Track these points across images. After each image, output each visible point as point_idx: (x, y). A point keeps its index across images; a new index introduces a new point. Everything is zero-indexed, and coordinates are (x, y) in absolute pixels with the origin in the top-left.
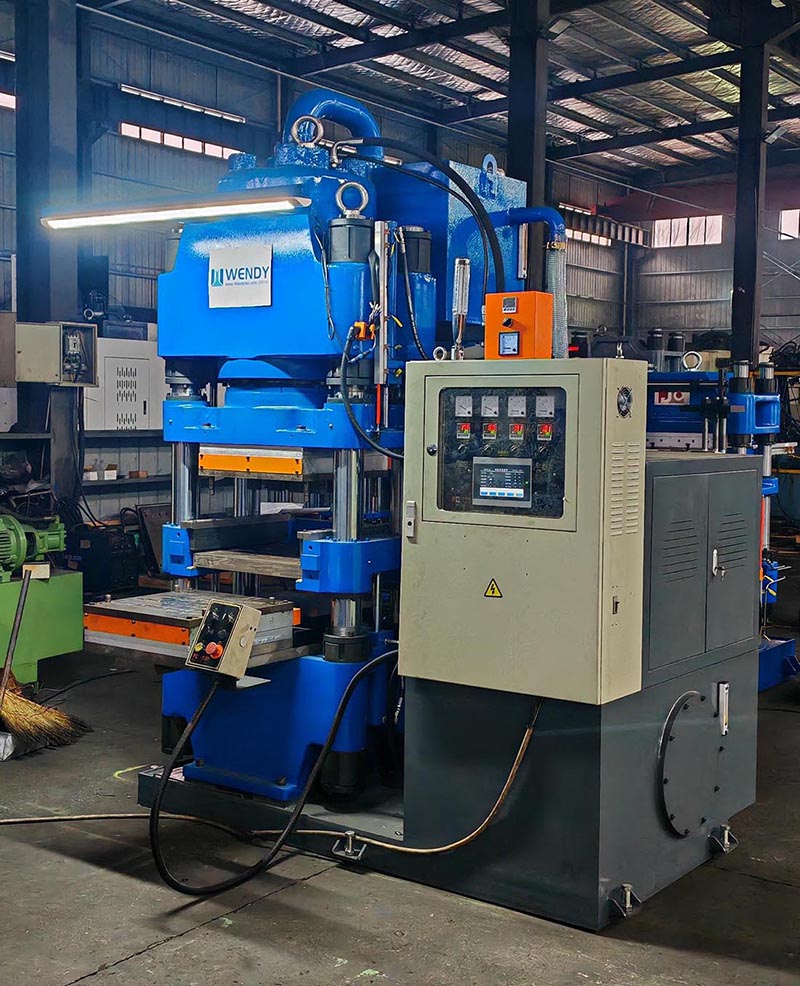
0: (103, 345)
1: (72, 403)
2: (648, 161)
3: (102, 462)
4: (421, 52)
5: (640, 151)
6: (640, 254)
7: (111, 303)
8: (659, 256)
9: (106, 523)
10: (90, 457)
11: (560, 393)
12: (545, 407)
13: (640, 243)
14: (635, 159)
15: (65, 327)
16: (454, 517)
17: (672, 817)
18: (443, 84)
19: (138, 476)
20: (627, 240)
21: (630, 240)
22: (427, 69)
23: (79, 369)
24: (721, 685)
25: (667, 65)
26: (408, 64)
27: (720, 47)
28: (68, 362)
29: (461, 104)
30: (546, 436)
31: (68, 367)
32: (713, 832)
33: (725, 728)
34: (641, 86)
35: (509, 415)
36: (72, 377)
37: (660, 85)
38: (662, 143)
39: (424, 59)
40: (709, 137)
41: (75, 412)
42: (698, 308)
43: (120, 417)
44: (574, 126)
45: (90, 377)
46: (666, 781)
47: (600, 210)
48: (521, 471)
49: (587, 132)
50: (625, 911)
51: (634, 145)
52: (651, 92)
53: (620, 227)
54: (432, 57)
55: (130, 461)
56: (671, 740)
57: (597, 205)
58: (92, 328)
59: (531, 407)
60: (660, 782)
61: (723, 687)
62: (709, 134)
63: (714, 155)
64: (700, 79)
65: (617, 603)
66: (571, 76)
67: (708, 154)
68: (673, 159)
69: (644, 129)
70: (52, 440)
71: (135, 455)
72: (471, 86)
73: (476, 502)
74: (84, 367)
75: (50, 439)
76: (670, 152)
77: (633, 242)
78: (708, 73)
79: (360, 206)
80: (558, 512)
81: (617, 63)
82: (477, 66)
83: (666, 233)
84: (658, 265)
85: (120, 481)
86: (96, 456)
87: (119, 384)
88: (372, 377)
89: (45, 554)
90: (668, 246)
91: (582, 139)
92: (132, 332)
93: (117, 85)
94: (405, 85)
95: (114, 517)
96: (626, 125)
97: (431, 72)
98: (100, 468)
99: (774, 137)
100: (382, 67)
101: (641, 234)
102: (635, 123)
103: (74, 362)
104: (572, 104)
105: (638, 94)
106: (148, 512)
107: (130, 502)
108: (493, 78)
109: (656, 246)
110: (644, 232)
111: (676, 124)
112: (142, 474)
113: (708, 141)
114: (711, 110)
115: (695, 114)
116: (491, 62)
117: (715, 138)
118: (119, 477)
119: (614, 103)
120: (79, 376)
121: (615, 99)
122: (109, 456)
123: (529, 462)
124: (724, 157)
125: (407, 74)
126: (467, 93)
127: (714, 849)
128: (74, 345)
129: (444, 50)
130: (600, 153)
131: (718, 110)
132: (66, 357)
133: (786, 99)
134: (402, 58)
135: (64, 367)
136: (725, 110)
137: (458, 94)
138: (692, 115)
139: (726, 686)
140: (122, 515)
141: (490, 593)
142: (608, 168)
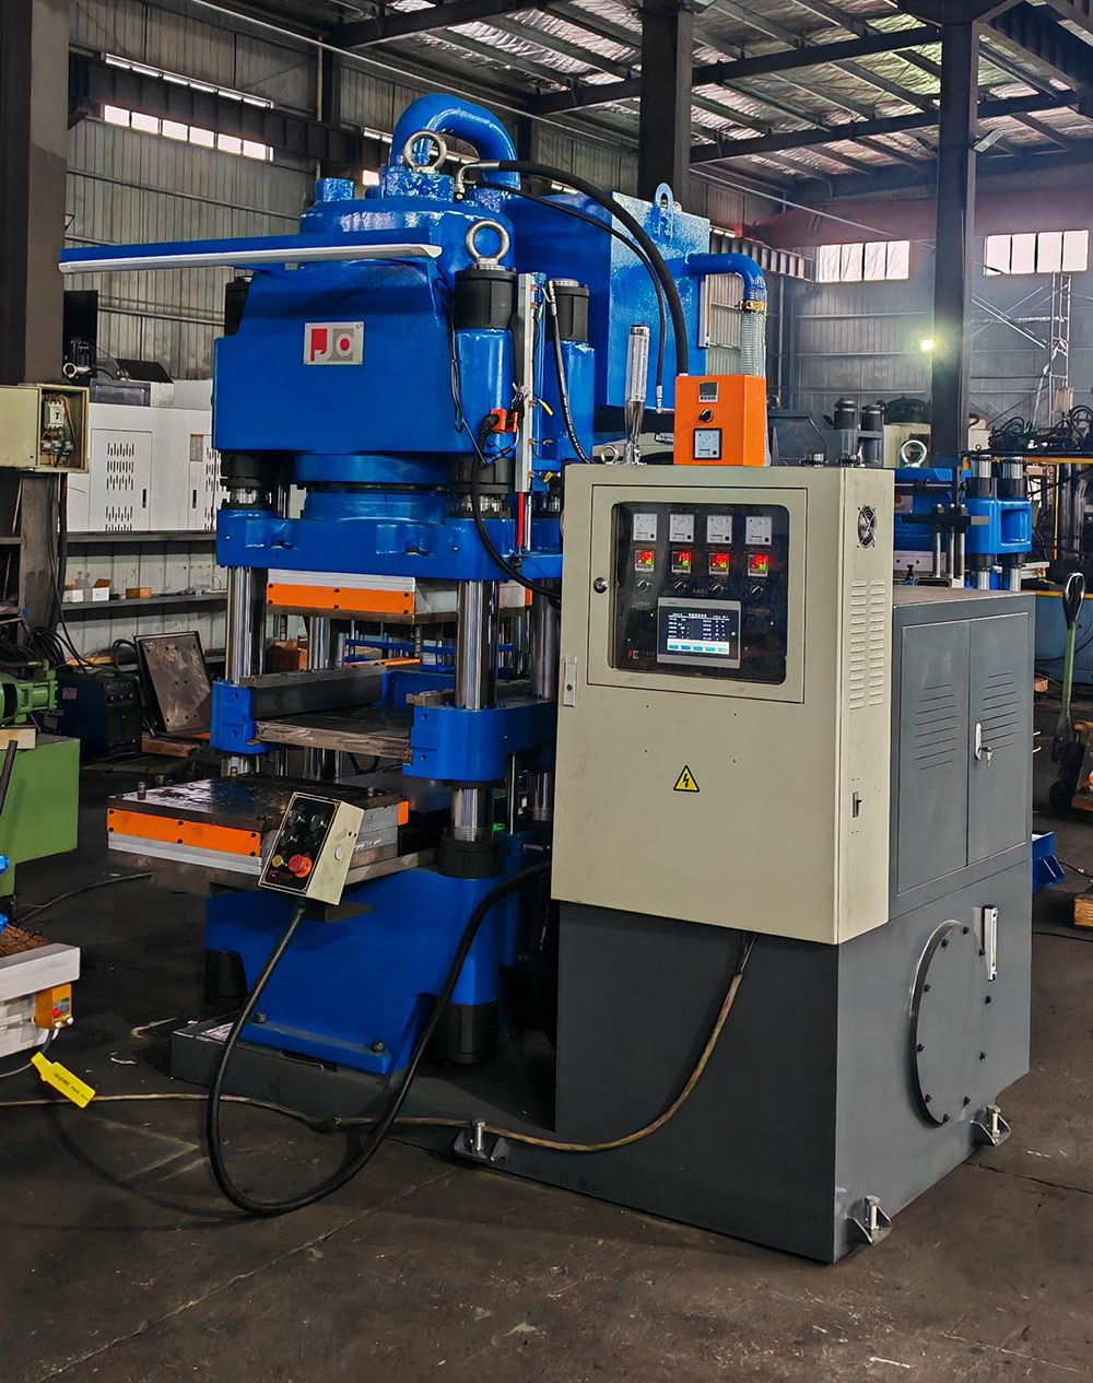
0: (96, 413)
1: (50, 493)
2: (810, 169)
3: (88, 575)
4: (511, 20)
5: (801, 154)
6: (800, 291)
7: (99, 355)
8: (825, 295)
9: (92, 660)
10: (74, 568)
11: (779, 515)
12: (759, 531)
13: (801, 275)
14: (794, 164)
15: (45, 391)
16: (632, 679)
17: (928, 1098)
18: (541, 62)
19: (138, 596)
20: (783, 271)
21: (788, 271)
22: (518, 41)
23: (61, 449)
24: (986, 910)
25: (838, 43)
26: (494, 34)
27: (907, 22)
28: (48, 438)
29: (564, 88)
30: (762, 569)
31: (47, 445)
32: (978, 1115)
33: (993, 970)
34: (803, 72)
35: (709, 541)
36: (53, 459)
37: (828, 70)
38: (831, 145)
39: (517, 29)
40: (892, 138)
41: (55, 509)
42: (878, 363)
43: (110, 511)
44: (713, 120)
45: (76, 459)
46: (920, 1048)
47: (748, 231)
48: (725, 618)
49: (729, 128)
50: (870, 1234)
51: (792, 147)
52: (815, 79)
53: (774, 254)
54: (527, 26)
55: (129, 575)
56: (926, 990)
57: (743, 225)
58: (80, 393)
59: (739, 530)
60: (913, 1049)
61: (990, 913)
62: (891, 135)
63: (900, 162)
64: (881, 62)
65: (858, 801)
66: (711, 56)
67: (890, 160)
68: (844, 166)
69: (806, 126)
70: (22, 547)
71: (134, 565)
72: (577, 65)
73: (661, 658)
74: (69, 446)
75: (19, 546)
76: (839, 156)
77: (792, 274)
78: (891, 54)
79: (498, 252)
80: (778, 676)
81: (770, 39)
82: (586, 40)
83: (835, 262)
84: (825, 306)
85: (114, 603)
86: (80, 567)
87: (110, 466)
88: (511, 482)
89: (27, 714)
90: (837, 280)
91: (724, 138)
92: (129, 395)
93: (99, 54)
94: (489, 63)
95: (102, 653)
96: (785, 120)
97: (525, 45)
98: (85, 583)
99: (986, 144)
100: (461, 39)
101: (801, 263)
102: (795, 117)
103: (56, 439)
104: (711, 91)
105: (797, 80)
106: (150, 646)
107: (127, 630)
108: (607, 55)
109: (821, 281)
110: (805, 261)
111: (847, 121)
112: (144, 593)
113: (889, 143)
114: (895, 103)
115: (872, 106)
116: (605, 35)
117: (899, 139)
118: (113, 597)
119: (766, 91)
120: (63, 459)
121: (767, 86)
122: (98, 567)
123: (736, 606)
124: (915, 168)
125: (492, 47)
126: (571, 74)
127: (979, 1140)
128: (57, 415)
129: (543, 17)
130: (747, 156)
131: (903, 103)
132: (46, 433)
133: (993, 91)
134: (486, 27)
135: (42, 445)
136: (914, 104)
137: (558, 75)
138: (867, 109)
139: (993, 911)
140: (114, 650)
141: (681, 785)
142: (759, 177)
